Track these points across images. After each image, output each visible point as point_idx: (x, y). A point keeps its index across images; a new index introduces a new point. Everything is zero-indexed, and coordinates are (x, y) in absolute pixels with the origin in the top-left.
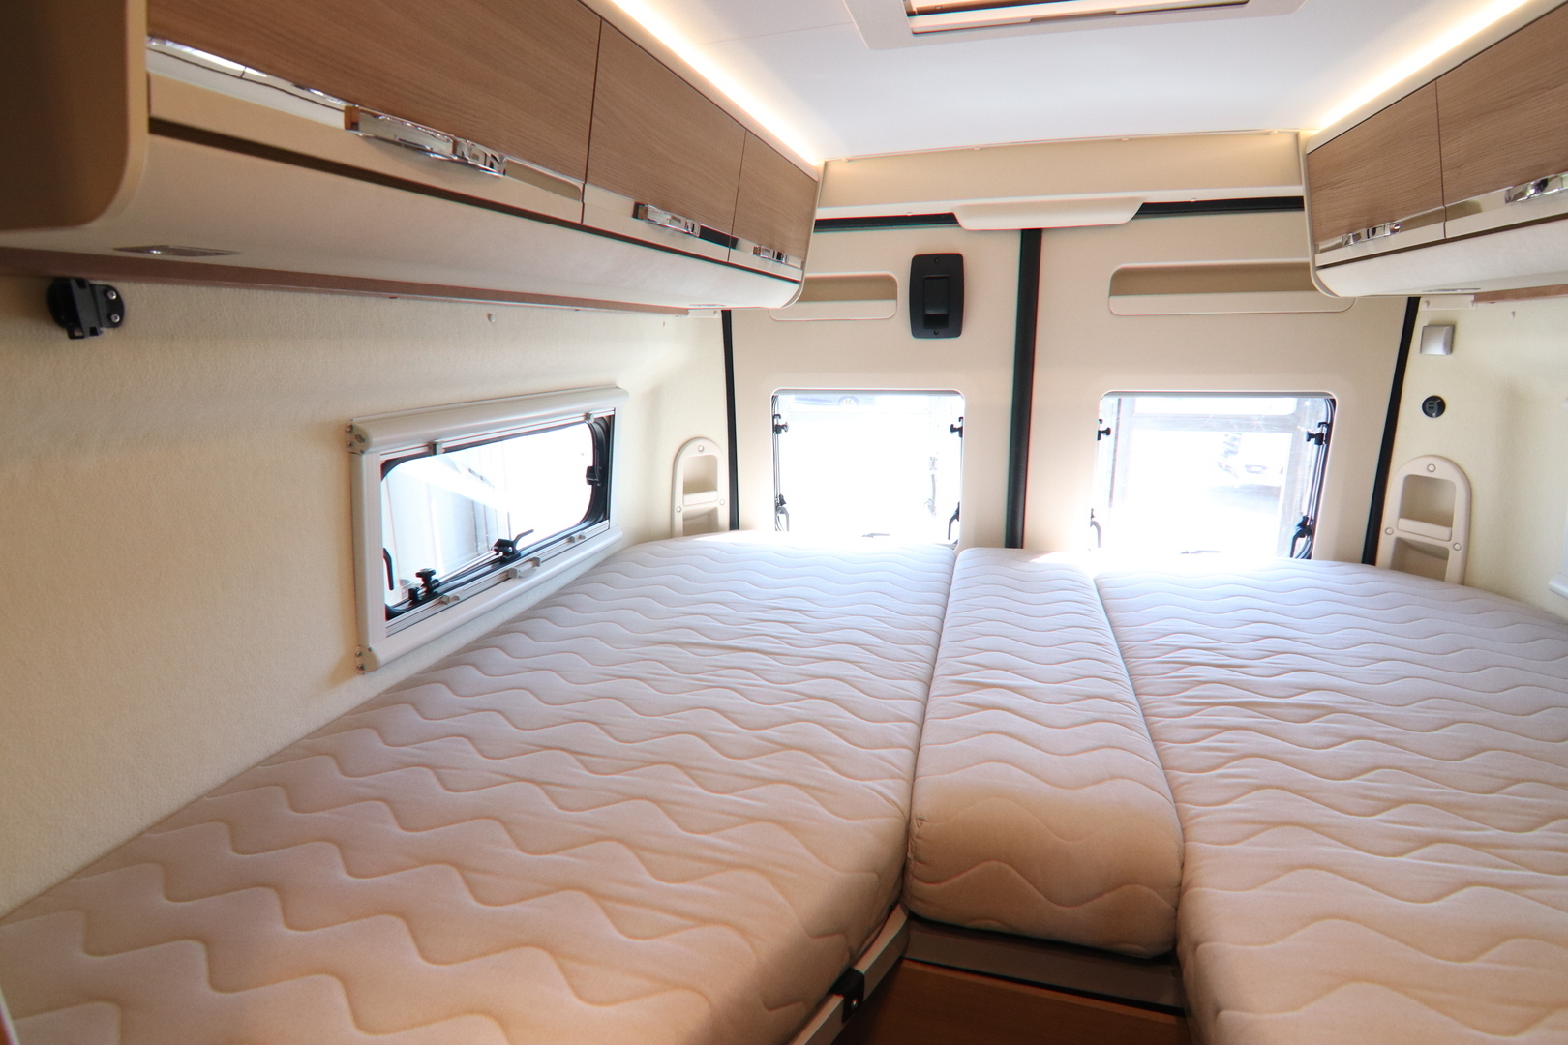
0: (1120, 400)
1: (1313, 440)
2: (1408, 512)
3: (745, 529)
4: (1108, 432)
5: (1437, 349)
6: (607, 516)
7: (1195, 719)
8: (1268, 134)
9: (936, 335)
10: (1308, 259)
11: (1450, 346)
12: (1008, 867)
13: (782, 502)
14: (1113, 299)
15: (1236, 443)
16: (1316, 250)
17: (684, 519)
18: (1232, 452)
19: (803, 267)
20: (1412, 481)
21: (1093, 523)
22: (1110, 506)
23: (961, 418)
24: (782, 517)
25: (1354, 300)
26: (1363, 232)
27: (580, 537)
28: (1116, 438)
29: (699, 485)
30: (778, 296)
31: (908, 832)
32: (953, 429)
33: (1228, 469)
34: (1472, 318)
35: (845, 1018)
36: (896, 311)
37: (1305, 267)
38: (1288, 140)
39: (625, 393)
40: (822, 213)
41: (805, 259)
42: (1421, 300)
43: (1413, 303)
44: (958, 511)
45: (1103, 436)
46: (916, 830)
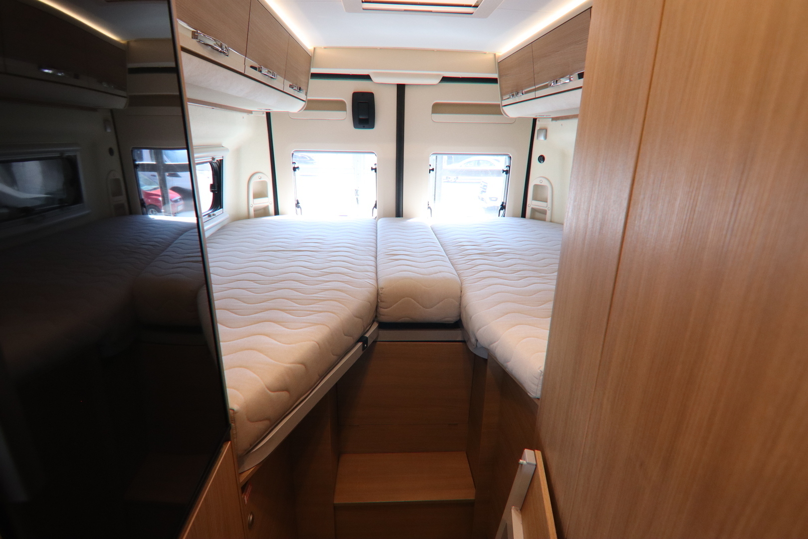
0: (436, 157)
1: (505, 173)
2: (535, 198)
3: (282, 214)
4: (433, 170)
5: (542, 138)
6: (221, 207)
7: (465, 258)
8: (485, 53)
9: (364, 127)
10: (499, 103)
11: (546, 137)
12: (410, 299)
13: (298, 203)
14: (434, 115)
15: (485, 187)
16: (502, 99)
17: (254, 211)
18: (484, 192)
19: (306, 95)
20: (536, 186)
21: (429, 208)
22: (435, 202)
23: (375, 164)
24: (299, 209)
25: (516, 118)
26: (515, 94)
27: (213, 215)
28: (436, 173)
29: (259, 195)
30: (296, 107)
31: (378, 294)
32: (372, 169)
33: (483, 199)
34: (552, 126)
35: (363, 350)
36: (346, 116)
37: (498, 106)
38: (492, 56)
39: (227, 150)
40: (313, 70)
41: (307, 90)
42: (537, 120)
43: (535, 120)
44: (376, 205)
45: (431, 171)
46: (380, 292)
